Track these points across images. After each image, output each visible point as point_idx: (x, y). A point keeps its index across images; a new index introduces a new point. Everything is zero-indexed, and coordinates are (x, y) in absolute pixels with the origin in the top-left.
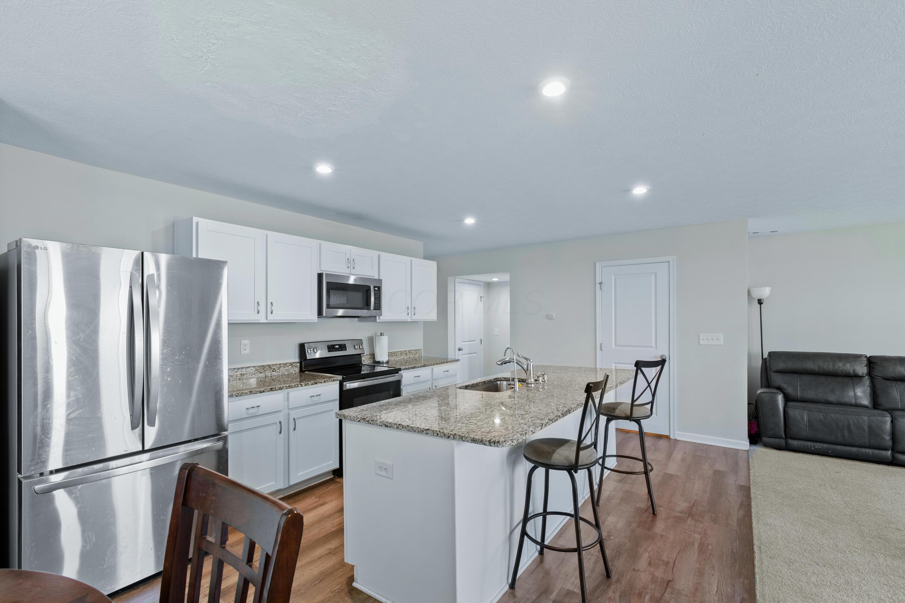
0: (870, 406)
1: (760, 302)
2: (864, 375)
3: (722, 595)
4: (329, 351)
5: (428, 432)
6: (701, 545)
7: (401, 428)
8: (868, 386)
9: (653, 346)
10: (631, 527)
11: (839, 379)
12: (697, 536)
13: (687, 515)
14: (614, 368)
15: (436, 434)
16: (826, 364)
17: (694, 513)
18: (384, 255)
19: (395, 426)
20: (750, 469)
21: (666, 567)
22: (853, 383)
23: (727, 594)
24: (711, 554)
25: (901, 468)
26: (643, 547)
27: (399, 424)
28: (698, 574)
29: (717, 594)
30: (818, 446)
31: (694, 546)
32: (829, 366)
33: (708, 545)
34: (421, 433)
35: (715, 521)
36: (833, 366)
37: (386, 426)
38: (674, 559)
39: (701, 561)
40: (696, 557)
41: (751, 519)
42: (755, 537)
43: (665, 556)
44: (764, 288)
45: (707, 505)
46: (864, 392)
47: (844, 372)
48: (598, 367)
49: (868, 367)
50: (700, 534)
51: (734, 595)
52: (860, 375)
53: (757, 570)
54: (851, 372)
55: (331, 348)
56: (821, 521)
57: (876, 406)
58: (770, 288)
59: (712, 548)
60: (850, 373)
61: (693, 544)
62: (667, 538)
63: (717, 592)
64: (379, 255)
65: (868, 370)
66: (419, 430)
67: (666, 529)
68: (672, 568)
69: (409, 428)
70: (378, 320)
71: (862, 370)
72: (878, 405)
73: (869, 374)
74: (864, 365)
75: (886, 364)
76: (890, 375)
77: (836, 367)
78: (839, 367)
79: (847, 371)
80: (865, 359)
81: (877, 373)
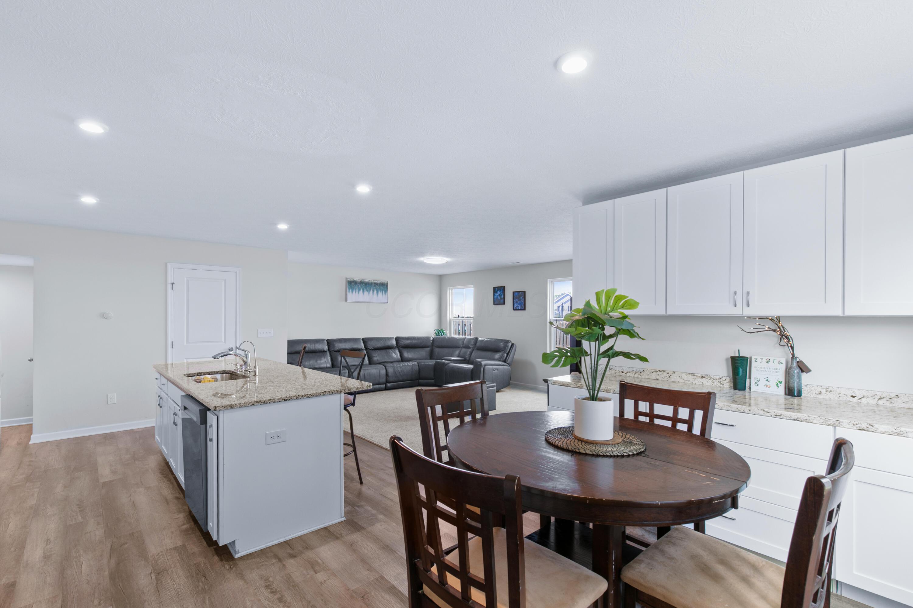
0: (331, 367)
5: (325, 393)
7: (299, 397)
8: (329, 357)
9: (222, 341)
11: (318, 354)
14: (185, 361)
15: (331, 393)
16: (311, 345)
19: (295, 398)
22: (324, 355)
27: (299, 396)
34: (319, 396)
36: (315, 347)
37: (285, 400)
46: (328, 360)
47: (319, 349)
48: (169, 362)
49: (328, 346)
52: (326, 351)
54: (322, 349)
66: (317, 394)
69: (309, 395)
71: (326, 348)
72: (334, 366)
73: (329, 350)
74: (326, 345)
75: (335, 343)
76: (336, 349)
77: (316, 348)
78: (317, 347)
79: (320, 349)
80: (326, 341)
81: (331, 349)
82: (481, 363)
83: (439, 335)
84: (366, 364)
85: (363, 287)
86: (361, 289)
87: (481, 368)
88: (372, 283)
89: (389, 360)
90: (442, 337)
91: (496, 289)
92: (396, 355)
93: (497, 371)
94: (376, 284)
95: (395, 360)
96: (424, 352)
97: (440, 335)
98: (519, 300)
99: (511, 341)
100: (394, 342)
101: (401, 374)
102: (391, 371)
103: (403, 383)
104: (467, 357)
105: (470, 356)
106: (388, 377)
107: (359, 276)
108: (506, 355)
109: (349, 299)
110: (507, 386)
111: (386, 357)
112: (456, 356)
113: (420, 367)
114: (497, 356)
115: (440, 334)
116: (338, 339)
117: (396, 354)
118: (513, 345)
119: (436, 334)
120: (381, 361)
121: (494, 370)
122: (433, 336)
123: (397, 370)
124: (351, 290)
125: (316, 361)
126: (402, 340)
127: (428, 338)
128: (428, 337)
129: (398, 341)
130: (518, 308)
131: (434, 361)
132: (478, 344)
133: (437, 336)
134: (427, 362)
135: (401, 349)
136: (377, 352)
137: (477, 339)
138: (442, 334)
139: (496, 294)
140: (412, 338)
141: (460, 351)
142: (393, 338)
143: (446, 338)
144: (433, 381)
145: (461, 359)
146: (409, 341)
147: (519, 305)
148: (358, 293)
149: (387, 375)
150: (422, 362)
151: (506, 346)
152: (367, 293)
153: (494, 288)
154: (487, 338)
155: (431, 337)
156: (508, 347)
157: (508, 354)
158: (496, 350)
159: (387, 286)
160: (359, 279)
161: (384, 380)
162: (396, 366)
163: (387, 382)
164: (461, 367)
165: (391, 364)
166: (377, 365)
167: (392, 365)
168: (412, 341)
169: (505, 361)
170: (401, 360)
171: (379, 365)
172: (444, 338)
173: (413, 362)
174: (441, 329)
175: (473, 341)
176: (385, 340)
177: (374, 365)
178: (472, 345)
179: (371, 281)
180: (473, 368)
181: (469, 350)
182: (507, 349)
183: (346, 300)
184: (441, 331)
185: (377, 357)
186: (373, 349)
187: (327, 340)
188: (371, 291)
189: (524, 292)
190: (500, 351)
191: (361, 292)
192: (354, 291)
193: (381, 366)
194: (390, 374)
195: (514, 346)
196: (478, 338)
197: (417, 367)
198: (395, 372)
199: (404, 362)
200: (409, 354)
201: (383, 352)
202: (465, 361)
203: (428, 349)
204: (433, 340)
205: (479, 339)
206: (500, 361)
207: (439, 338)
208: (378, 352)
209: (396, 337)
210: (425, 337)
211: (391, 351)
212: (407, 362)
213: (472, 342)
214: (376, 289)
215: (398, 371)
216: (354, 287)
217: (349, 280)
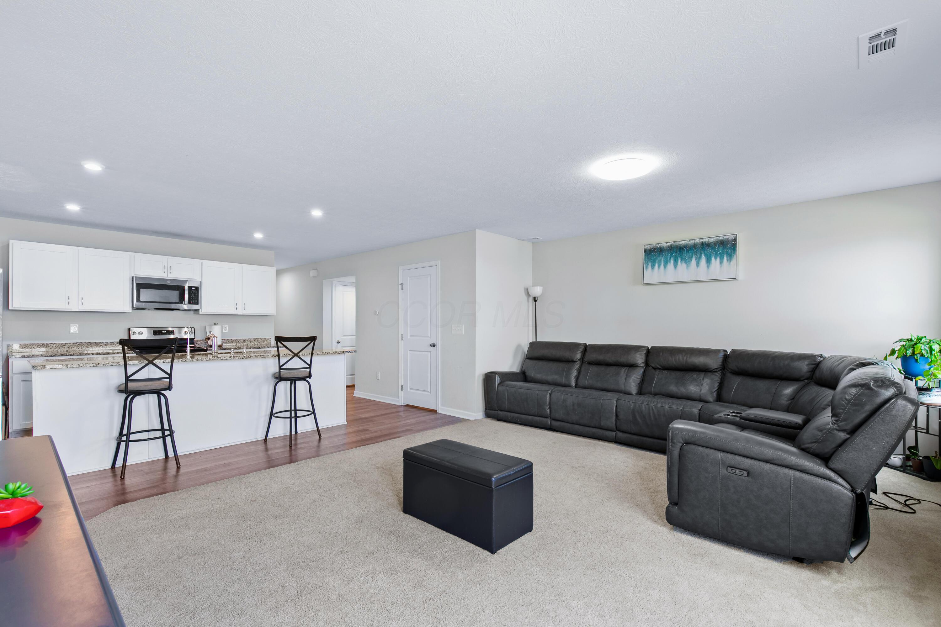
0: (574, 386)
1: (535, 300)
2: (577, 360)
4: (154, 335)
8: (575, 370)
16: (555, 351)
18: (204, 262)
22: (568, 367)
30: (512, 415)
32: (556, 353)
44: (536, 287)
47: (565, 358)
49: (582, 354)
55: (156, 333)
58: (541, 288)
64: (202, 263)
65: (582, 356)
70: (200, 313)
71: (577, 357)
76: (595, 360)
79: (568, 357)
81: (586, 360)
85: (675, 254)
86: (670, 260)
88: (695, 245)
94: (705, 246)
107: (666, 238)
109: (646, 280)
116: (604, 345)
124: (650, 265)
126: (744, 358)
142: (722, 350)
148: (665, 267)
152: (684, 265)
159: (734, 244)
160: (667, 243)
179: (693, 242)
183: (640, 283)
185: (659, 382)
188: (694, 259)
191: (671, 265)
192: (657, 265)
214: (706, 255)
216: (655, 259)
217: (648, 247)
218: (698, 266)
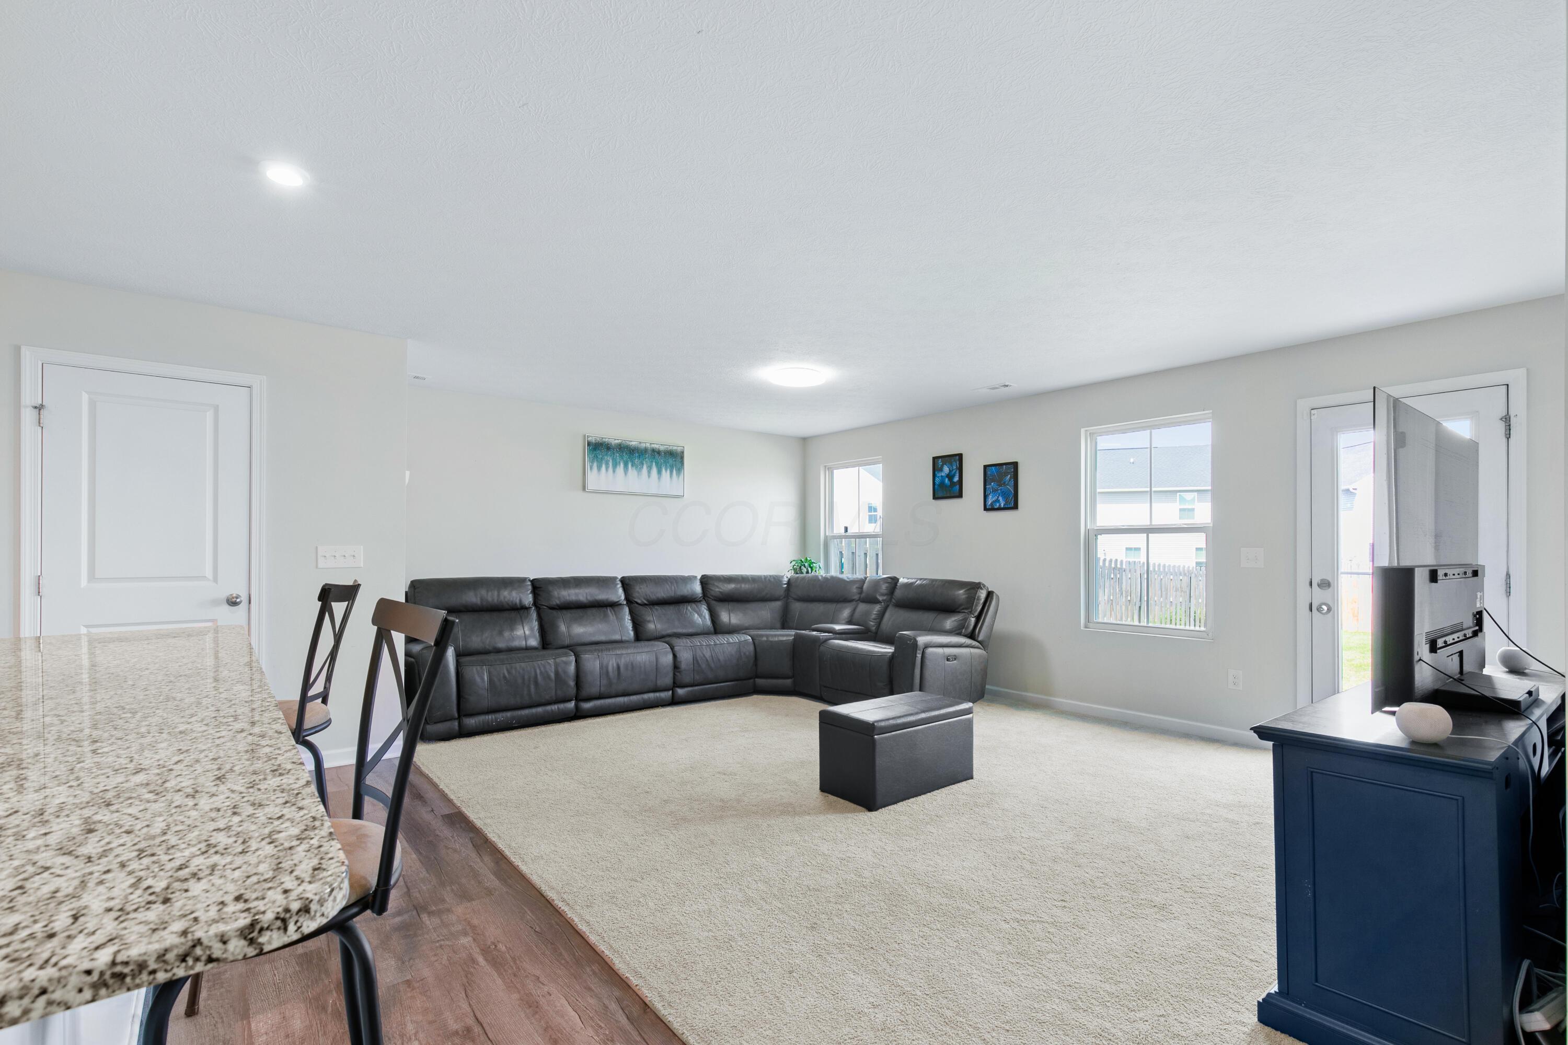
0: (540, 647)
2: (531, 606)
3: (591, 1018)
6: (485, 951)
8: (535, 620)
9: (207, 576)
10: (330, 1009)
11: (506, 614)
12: (465, 941)
13: (415, 913)
16: (490, 594)
17: (421, 901)
20: (437, 784)
21: (473, 1041)
22: (521, 618)
23: (596, 1010)
24: (514, 959)
25: (581, 720)
26: (395, 1035)
28: (531, 1009)
29: (584, 1022)
30: (501, 717)
31: (478, 964)
32: (492, 597)
33: (496, 946)
35: (465, 896)
36: (499, 595)
38: (472, 1014)
39: (513, 983)
40: (499, 981)
41: (510, 863)
42: (544, 888)
43: (453, 1020)
45: (428, 873)
46: (532, 629)
47: (510, 604)
49: (533, 595)
50: (465, 934)
51: (604, 1004)
52: (527, 606)
53: (593, 939)
54: (518, 602)
56: (583, 819)
57: (545, 646)
59: (506, 946)
60: (516, 604)
61: (473, 961)
62: (422, 980)
63: (582, 1020)
65: (533, 598)
67: (403, 963)
68: (485, 1035)
71: (528, 599)
72: (547, 645)
73: (535, 604)
74: (529, 592)
75: (550, 588)
76: (554, 603)
77: (502, 598)
78: (505, 597)
79: (512, 602)
80: (529, 583)
81: (542, 601)
82: (916, 641)
83: (802, 573)
84: (627, 639)
85: (626, 457)
86: (619, 462)
87: (916, 654)
88: (646, 450)
89: (684, 631)
90: (809, 577)
91: (938, 463)
92: (700, 617)
93: (955, 661)
94: (655, 453)
95: (699, 631)
96: (767, 612)
97: (805, 573)
98: (1001, 483)
99: (984, 586)
100: (697, 588)
101: (713, 665)
102: (685, 656)
103: (717, 687)
104: (871, 623)
105: (878, 620)
106: (679, 672)
107: (614, 433)
108: (973, 620)
109: (591, 486)
110: (979, 699)
111: (676, 623)
112: (844, 622)
113: (758, 650)
114: (950, 622)
115: (804, 570)
116: (561, 578)
117: (700, 615)
118: (990, 594)
119: (795, 570)
120: (664, 633)
121: (948, 660)
122: (786, 573)
123: (702, 655)
124: (595, 464)
125: (501, 633)
126: (716, 584)
127: (777, 580)
128: (776, 576)
129: (706, 584)
130: (998, 505)
131: (793, 632)
132: (898, 593)
133: (797, 575)
134: (775, 636)
135: (713, 602)
136: (657, 610)
137: (895, 580)
138: (807, 569)
139: (939, 474)
140: (740, 578)
141: (854, 610)
142: (696, 577)
143: (820, 578)
144: (789, 682)
145: (858, 629)
146: (732, 586)
147: (1000, 498)
148: (614, 471)
149: (676, 666)
150: (762, 636)
151: (975, 598)
152: (635, 472)
153: (935, 459)
154: (921, 579)
155: (783, 577)
156: (979, 599)
157: (978, 618)
158: (948, 609)
159: (682, 458)
160: (615, 439)
161: (668, 680)
162: (699, 644)
163: (676, 684)
164: (862, 649)
165: (688, 640)
166: (652, 642)
167: (689, 644)
168: (738, 586)
169: (972, 636)
170: (712, 629)
171: (656, 643)
172: (816, 579)
173: (741, 635)
174: (806, 559)
175: (887, 585)
176: (677, 583)
177: (647, 643)
178: (883, 595)
179: (643, 445)
180: (893, 654)
181: (877, 608)
182: (977, 605)
183: (584, 488)
184: (806, 564)
185: (655, 623)
186: (646, 602)
187: (533, 582)
188: (645, 467)
189: (1015, 465)
190: (958, 610)
191: (620, 469)
192: (604, 466)
193: (662, 647)
194: (683, 666)
195: (994, 597)
196: (898, 580)
197: (751, 648)
198: (697, 661)
199: (720, 636)
200: (732, 615)
201: (670, 610)
202: (867, 633)
203: (778, 604)
204: (789, 582)
205: (900, 580)
206: (959, 634)
207: (804, 578)
208: (659, 610)
209: (702, 576)
210: (770, 576)
211: (689, 608)
212: (727, 636)
213: (884, 587)
214: (657, 464)
215: (704, 656)
216: (602, 458)
217: (593, 440)
218: (649, 477)
